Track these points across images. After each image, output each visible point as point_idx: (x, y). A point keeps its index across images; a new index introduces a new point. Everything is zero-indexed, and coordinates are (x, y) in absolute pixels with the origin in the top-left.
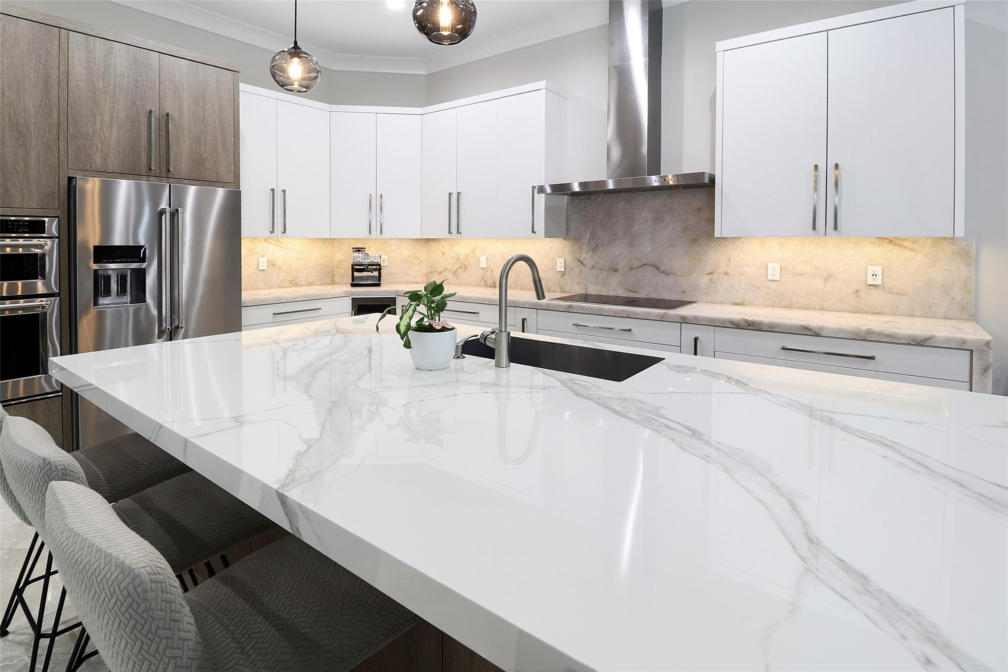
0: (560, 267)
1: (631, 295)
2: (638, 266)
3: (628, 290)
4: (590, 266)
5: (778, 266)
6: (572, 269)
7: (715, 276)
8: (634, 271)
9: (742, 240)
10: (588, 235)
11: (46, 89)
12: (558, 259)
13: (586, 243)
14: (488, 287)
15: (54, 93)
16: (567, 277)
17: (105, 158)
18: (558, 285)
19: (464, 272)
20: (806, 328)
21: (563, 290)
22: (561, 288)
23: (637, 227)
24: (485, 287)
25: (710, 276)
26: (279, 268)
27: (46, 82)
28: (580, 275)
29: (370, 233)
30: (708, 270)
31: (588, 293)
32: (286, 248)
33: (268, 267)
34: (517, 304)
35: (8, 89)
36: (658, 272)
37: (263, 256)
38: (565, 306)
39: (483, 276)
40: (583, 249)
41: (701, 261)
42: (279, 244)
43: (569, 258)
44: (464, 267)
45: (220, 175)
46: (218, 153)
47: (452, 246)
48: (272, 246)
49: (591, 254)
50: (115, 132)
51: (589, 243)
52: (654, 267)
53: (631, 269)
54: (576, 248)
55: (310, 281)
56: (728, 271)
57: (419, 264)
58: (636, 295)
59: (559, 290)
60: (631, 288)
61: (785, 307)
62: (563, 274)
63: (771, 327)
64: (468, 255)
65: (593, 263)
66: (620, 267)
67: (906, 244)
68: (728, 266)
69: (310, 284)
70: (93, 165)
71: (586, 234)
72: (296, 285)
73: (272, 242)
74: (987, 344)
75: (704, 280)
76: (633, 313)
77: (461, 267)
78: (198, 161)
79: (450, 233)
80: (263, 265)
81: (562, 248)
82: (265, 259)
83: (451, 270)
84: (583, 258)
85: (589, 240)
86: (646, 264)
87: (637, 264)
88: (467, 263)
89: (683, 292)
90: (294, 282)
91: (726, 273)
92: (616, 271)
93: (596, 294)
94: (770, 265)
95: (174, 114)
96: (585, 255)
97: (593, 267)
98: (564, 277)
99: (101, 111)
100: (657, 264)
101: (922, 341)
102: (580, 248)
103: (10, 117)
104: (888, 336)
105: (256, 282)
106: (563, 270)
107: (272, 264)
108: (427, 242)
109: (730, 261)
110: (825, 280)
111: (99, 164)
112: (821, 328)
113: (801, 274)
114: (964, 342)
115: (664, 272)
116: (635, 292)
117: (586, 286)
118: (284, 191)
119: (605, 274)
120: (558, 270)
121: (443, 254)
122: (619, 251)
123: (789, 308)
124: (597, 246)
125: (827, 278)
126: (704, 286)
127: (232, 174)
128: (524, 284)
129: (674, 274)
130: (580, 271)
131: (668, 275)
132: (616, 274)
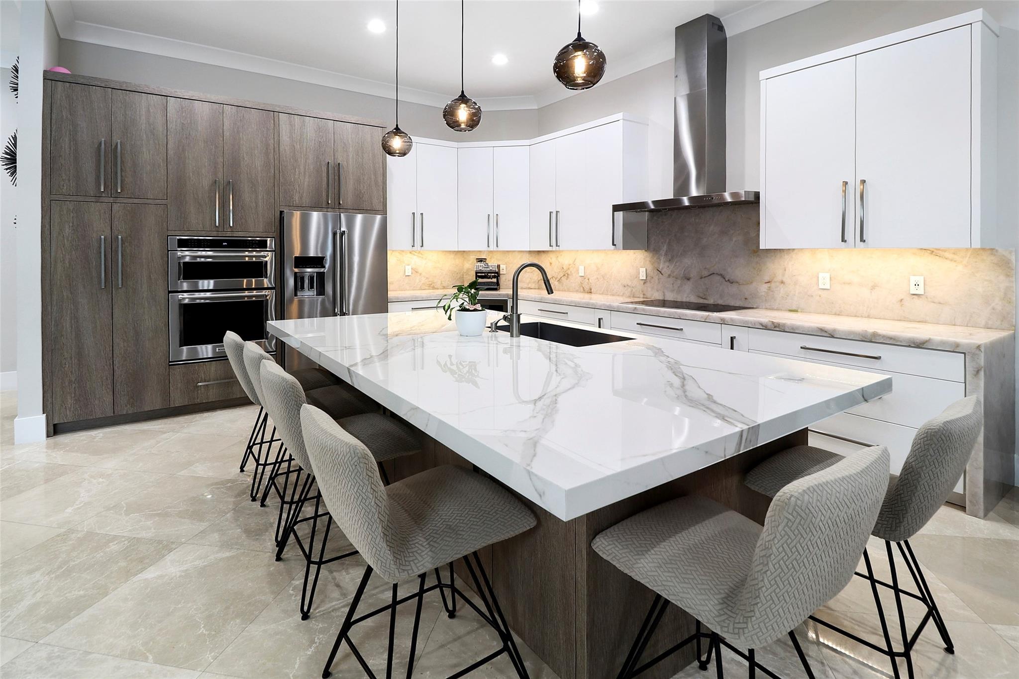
0: (643, 275)
1: (701, 301)
2: (707, 275)
3: (699, 297)
4: (667, 275)
5: (828, 276)
6: (652, 278)
7: (773, 285)
8: (703, 279)
9: (795, 251)
10: (665, 247)
11: (267, 154)
12: (640, 268)
13: (663, 254)
14: (585, 292)
15: (271, 156)
16: (648, 284)
17: (301, 198)
18: (641, 292)
19: (567, 279)
20: (822, 330)
21: (645, 296)
22: (644, 295)
23: (705, 240)
25: (768, 285)
26: (421, 274)
27: (267, 149)
28: (659, 283)
29: (488, 246)
30: (767, 279)
31: (666, 299)
32: (426, 259)
33: (412, 274)
34: (595, 306)
35: (246, 155)
36: (724, 280)
37: (408, 265)
38: (631, 308)
39: (582, 284)
40: (661, 260)
41: (760, 270)
42: (421, 256)
43: (650, 268)
44: (566, 275)
45: (373, 205)
46: (372, 189)
47: (558, 257)
48: (416, 257)
49: (667, 264)
50: (307, 180)
51: (666, 254)
52: (720, 276)
53: (701, 278)
54: (655, 258)
55: (444, 285)
56: (784, 280)
57: (532, 272)
58: (706, 302)
59: (642, 296)
60: (701, 295)
61: (835, 314)
62: (645, 282)
63: (793, 329)
64: (570, 265)
65: (669, 273)
66: (692, 275)
67: (947, 254)
68: (783, 275)
69: (444, 288)
70: (294, 202)
71: (664, 246)
72: (434, 288)
73: (415, 254)
75: (763, 288)
76: (683, 314)
77: (564, 275)
78: (359, 196)
79: (550, 246)
80: (409, 272)
81: (644, 259)
82: (410, 267)
83: (557, 278)
84: (661, 268)
85: (666, 251)
86: (714, 273)
87: (706, 273)
89: (746, 299)
90: (432, 286)
91: (782, 282)
92: (688, 279)
93: (672, 300)
94: (821, 275)
95: (344, 164)
96: (663, 265)
97: (669, 276)
98: (646, 285)
99: (299, 166)
100: (722, 272)
101: (921, 344)
102: (659, 258)
103: (247, 174)
104: (891, 338)
105: (403, 285)
106: (645, 279)
107: (415, 271)
108: (538, 254)
109: (785, 270)
110: (872, 289)
111: (297, 202)
112: (834, 330)
113: (849, 284)
115: (729, 280)
116: (704, 299)
117: (664, 292)
118: (422, 214)
119: (679, 282)
120: (641, 278)
121: (551, 264)
122: (690, 262)
123: (839, 315)
124: (672, 257)
125: (873, 288)
126: (763, 294)
127: (382, 204)
128: (613, 290)
129: (737, 282)
130: (658, 279)
131: (732, 283)
132: (689, 282)
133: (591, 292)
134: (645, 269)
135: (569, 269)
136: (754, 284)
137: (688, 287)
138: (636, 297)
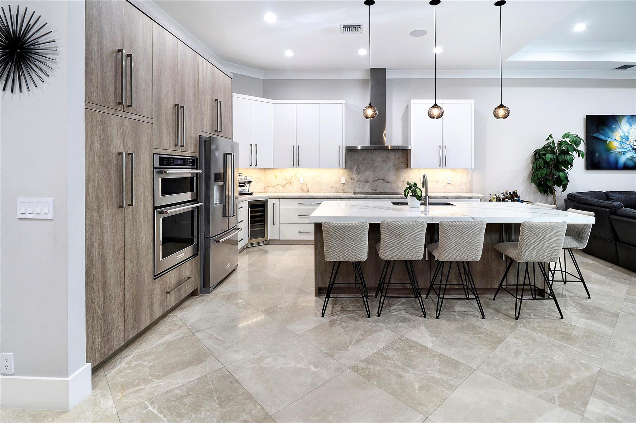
0: (343, 181)
1: (374, 192)
2: (377, 180)
3: (372, 190)
4: (356, 180)
6: (348, 182)
8: (375, 182)
10: (356, 167)
12: (342, 178)
13: (355, 170)
14: (304, 192)
16: (346, 185)
18: (341, 189)
19: (289, 185)
20: (444, 197)
21: (344, 192)
22: (343, 191)
23: (376, 164)
24: (302, 192)
28: (352, 184)
31: (356, 192)
36: (384, 182)
39: (301, 188)
40: (353, 173)
41: (399, 177)
43: (347, 177)
44: (290, 183)
47: (282, 172)
49: (357, 175)
52: (382, 180)
54: (350, 173)
57: (261, 182)
58: (376, 192)
59: (342, 192)
60: (374, 189)
62: (344, 184)
63: (435, 198)
64: (292, 177)
65: (358, 179)
66: (369, 180)
67: (456, 171)
68: (408, 179)
71: (355, 167)
74: (483, 197)
77: (288, 183)
81: (344, 173)
83: (280, 185)
84: (353, 177)
85: (356, 169)
86: (380, 179)
88: (291, 181)
89: (394, 189)
92: (368, 182)
93: (359, 192)
96: (354, 176)
97: (358, 181)
98: (344, 186)
100: (384, 179)
101: (471, 197)
102: (352, 173)
104: (463, 197)
106: (344, 183)
108: (264, 170)
112: (448, 196)
114: (479, 197)
115: (386, 182)
116: (375, 190)
117: (354, 189)
119: (363, 183)
120: (342, 183)
121: (276, 176)
122: (369, 174)
124: (359, 172)
125: (437, 182)
128: (324, 190)
129: (390, 182)
130: (352, 183)
131: (388, 183)
132: (368, 183)
133: (308, 192)
134: (344, 178)
135: (291, 179)
136: (397, 183)
137: (367, 185)
138: (339, 193)
